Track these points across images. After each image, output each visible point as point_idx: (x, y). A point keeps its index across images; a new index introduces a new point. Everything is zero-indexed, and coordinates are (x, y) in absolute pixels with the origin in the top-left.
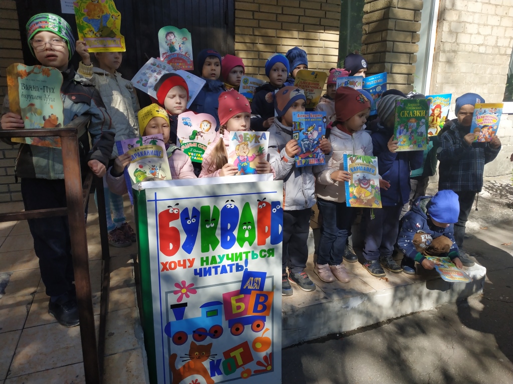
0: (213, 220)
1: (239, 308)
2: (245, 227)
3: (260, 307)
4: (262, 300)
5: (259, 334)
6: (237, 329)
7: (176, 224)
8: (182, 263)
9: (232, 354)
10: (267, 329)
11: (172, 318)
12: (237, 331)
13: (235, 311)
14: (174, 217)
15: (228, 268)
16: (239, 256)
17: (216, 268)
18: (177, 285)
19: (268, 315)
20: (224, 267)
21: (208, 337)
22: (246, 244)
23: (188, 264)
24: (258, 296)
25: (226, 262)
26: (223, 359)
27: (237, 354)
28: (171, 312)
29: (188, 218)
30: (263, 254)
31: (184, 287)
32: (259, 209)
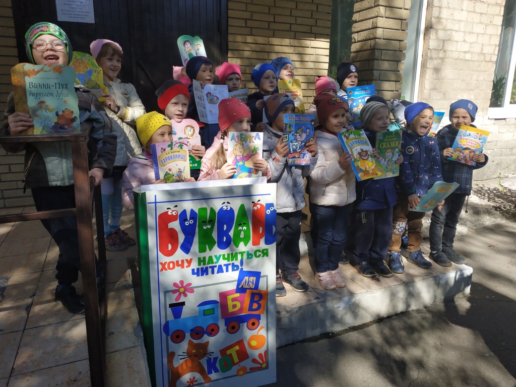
2: (240, 228)
3: (255, 306)
4: (256, 298)
5: (255, 332)
6: (233, 328)
7: (175, 225)
8: (180, 263)
9: (228, 352)
10: (262, 328)
11: (170, 317)
12: (233, 330)
13: (231, 310)
14: (173, 218)
15: (224, 268)
16: (235, 256)
18: (175, 285)
19: (263, 313)
20: (220, 267)
22: (242, 244)
23: (186, 264)
24: (253, 295)
25: (222, 262)
26: (220, 357)
27: (233, 351)
28: (169, 310)
29: (186, 220)
30: (258, 254)
31: (182, 287)
32: (254, 210)
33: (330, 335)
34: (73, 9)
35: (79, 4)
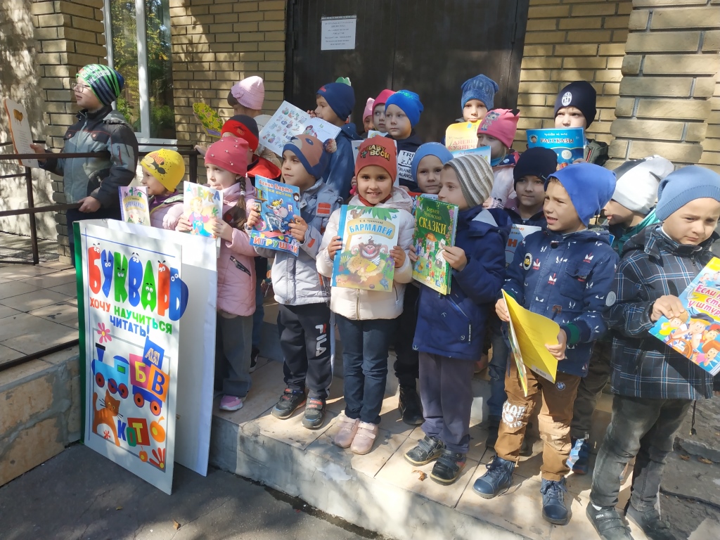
0: (123, 269)
1: (141, 376)
2: (147, 288)
3: (158, 388)
4: (159, 379)
5: (157, 419)
6: (139, 400)
7: (98, 262)
8: (102, 304)
9: (135, 425)
10: (162, 418)
11: (96, 358)
12: (139, 402)
13: (138, 379)
14: (97, 256)
15: (134, 327)
16: (142, 319)
17: (126, 322)
18: (99, 324)
19: (165, 402)
20: (130, 324)
21: (118, 392)
22: (148, 307)
23: (106, 308)
24: (157, 374)
25: (131, 320)
26: (127, 425)
27: (138, 426)
28: (95, 348)
29: (105, 261)
30: (163, 326)
31: (104, 330)
32: (159, 272)
33: (305, 506)
34: (336, 35)
35: (342, 28)
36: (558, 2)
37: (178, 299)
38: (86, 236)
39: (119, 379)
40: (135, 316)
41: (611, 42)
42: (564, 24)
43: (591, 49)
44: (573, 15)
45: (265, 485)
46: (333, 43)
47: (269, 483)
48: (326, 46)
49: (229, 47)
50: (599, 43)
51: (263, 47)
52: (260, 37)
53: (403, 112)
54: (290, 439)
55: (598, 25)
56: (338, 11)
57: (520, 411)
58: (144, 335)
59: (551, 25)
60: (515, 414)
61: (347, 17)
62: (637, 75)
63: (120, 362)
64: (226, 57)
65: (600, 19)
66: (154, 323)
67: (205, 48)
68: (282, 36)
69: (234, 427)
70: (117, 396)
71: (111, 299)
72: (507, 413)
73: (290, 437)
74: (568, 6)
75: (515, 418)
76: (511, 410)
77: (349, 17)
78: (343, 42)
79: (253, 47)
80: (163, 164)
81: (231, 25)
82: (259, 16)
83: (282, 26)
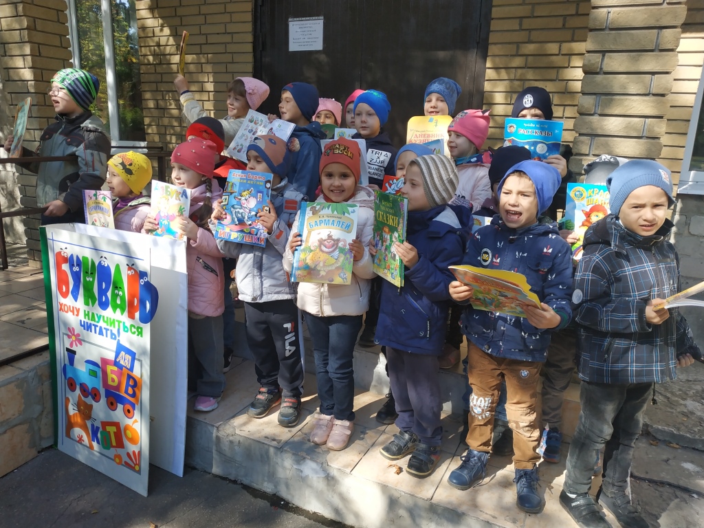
0: (92, 274)
1: (113, 380)
2: (117, 292)
4: (131, 383)
8: (71, 309)
11: (67, 362)
14: (65, 260)
15: (104, 331)
17: (96, 326)
19: (137, 405)
21: (90, 396)
26: (101, 429)
28: (66, 352)
29: (73, 265)
30: (133, 330)
31: (74, 335)
32: (128, 275)
33: (282, 503)
34: (304, 37)
35: (310, 29)
36: (521, 2)
37: (147, 302)
38: (53, 240)
39: (90, 383)
40: (105, 319)
41: (573, 40)
42: (527, 24)
43: (553, 48)
44: (535, 15)
45: (242, 484)
46: (301, 44)
47: (246, 482)
48: (293, 47)
49: (197, 49)
50: (561, 42)
51: (231, 48)
52: (227, 38)
53: (372, 111)
54: (266, 437)
55: (560, 25)
56: (305, 12)
57: (487, 403)
58: (115, 339)
59: (515, 25)
60: (482, 406)
61: (314, 18)
62: (597, 73)
63: (91, 367)
64: (193, 58)
65: (562, 18)
66: (125, 327)
67: (173, 50)
68: (250, 38)
69: (210, 428)
70: (89, 400)
71: (80, 303)
72: (475, 405)
73: (266, 435)
74: (530, 7)
75: (483, 410)
76: (479, 403)
77: (316, 18)
78: (311, 43)
79: (221, 49)
80: (131, 165)
81: (198, 27)
82: (226, 18)
83: (249, 27)
